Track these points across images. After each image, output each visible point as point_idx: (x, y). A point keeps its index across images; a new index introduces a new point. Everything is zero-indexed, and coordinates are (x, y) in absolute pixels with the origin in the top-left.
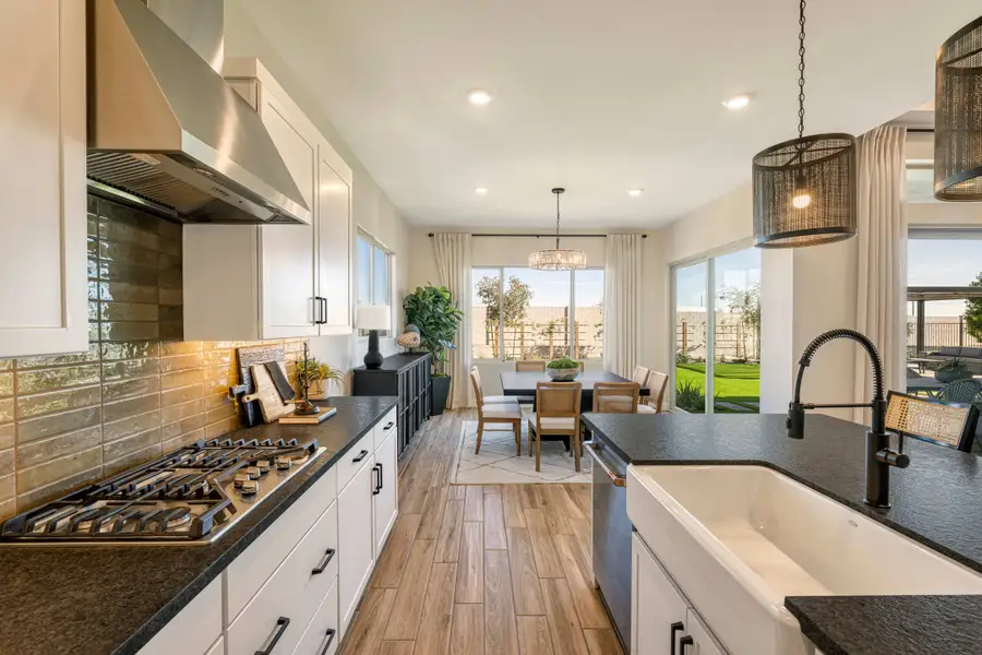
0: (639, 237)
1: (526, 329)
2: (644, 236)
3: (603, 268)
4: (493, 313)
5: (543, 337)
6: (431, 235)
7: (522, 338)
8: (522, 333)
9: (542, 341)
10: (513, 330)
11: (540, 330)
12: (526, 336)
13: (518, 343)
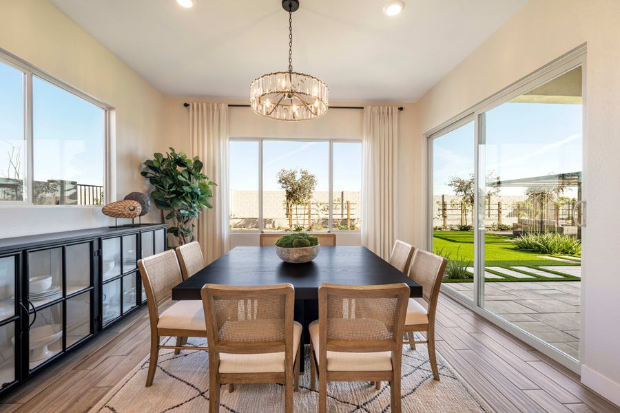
0: (396, 110)
1: (312, 206)
2: (401, 109)
3: (361, 141)
4: (290, 195)
5: (325, 212)
6: (186, 105)
7: (309, 213)
8: (309, 209)
9: (324, 215)
10: (303, 207)
11: (322, 207)
12: (312, 212)
13: (307, 216)
